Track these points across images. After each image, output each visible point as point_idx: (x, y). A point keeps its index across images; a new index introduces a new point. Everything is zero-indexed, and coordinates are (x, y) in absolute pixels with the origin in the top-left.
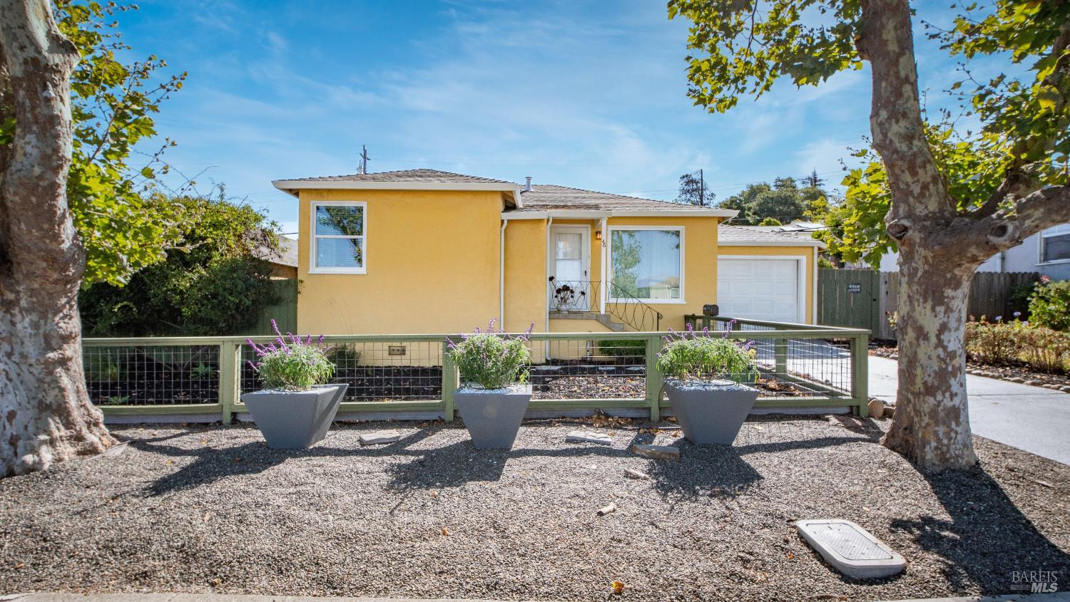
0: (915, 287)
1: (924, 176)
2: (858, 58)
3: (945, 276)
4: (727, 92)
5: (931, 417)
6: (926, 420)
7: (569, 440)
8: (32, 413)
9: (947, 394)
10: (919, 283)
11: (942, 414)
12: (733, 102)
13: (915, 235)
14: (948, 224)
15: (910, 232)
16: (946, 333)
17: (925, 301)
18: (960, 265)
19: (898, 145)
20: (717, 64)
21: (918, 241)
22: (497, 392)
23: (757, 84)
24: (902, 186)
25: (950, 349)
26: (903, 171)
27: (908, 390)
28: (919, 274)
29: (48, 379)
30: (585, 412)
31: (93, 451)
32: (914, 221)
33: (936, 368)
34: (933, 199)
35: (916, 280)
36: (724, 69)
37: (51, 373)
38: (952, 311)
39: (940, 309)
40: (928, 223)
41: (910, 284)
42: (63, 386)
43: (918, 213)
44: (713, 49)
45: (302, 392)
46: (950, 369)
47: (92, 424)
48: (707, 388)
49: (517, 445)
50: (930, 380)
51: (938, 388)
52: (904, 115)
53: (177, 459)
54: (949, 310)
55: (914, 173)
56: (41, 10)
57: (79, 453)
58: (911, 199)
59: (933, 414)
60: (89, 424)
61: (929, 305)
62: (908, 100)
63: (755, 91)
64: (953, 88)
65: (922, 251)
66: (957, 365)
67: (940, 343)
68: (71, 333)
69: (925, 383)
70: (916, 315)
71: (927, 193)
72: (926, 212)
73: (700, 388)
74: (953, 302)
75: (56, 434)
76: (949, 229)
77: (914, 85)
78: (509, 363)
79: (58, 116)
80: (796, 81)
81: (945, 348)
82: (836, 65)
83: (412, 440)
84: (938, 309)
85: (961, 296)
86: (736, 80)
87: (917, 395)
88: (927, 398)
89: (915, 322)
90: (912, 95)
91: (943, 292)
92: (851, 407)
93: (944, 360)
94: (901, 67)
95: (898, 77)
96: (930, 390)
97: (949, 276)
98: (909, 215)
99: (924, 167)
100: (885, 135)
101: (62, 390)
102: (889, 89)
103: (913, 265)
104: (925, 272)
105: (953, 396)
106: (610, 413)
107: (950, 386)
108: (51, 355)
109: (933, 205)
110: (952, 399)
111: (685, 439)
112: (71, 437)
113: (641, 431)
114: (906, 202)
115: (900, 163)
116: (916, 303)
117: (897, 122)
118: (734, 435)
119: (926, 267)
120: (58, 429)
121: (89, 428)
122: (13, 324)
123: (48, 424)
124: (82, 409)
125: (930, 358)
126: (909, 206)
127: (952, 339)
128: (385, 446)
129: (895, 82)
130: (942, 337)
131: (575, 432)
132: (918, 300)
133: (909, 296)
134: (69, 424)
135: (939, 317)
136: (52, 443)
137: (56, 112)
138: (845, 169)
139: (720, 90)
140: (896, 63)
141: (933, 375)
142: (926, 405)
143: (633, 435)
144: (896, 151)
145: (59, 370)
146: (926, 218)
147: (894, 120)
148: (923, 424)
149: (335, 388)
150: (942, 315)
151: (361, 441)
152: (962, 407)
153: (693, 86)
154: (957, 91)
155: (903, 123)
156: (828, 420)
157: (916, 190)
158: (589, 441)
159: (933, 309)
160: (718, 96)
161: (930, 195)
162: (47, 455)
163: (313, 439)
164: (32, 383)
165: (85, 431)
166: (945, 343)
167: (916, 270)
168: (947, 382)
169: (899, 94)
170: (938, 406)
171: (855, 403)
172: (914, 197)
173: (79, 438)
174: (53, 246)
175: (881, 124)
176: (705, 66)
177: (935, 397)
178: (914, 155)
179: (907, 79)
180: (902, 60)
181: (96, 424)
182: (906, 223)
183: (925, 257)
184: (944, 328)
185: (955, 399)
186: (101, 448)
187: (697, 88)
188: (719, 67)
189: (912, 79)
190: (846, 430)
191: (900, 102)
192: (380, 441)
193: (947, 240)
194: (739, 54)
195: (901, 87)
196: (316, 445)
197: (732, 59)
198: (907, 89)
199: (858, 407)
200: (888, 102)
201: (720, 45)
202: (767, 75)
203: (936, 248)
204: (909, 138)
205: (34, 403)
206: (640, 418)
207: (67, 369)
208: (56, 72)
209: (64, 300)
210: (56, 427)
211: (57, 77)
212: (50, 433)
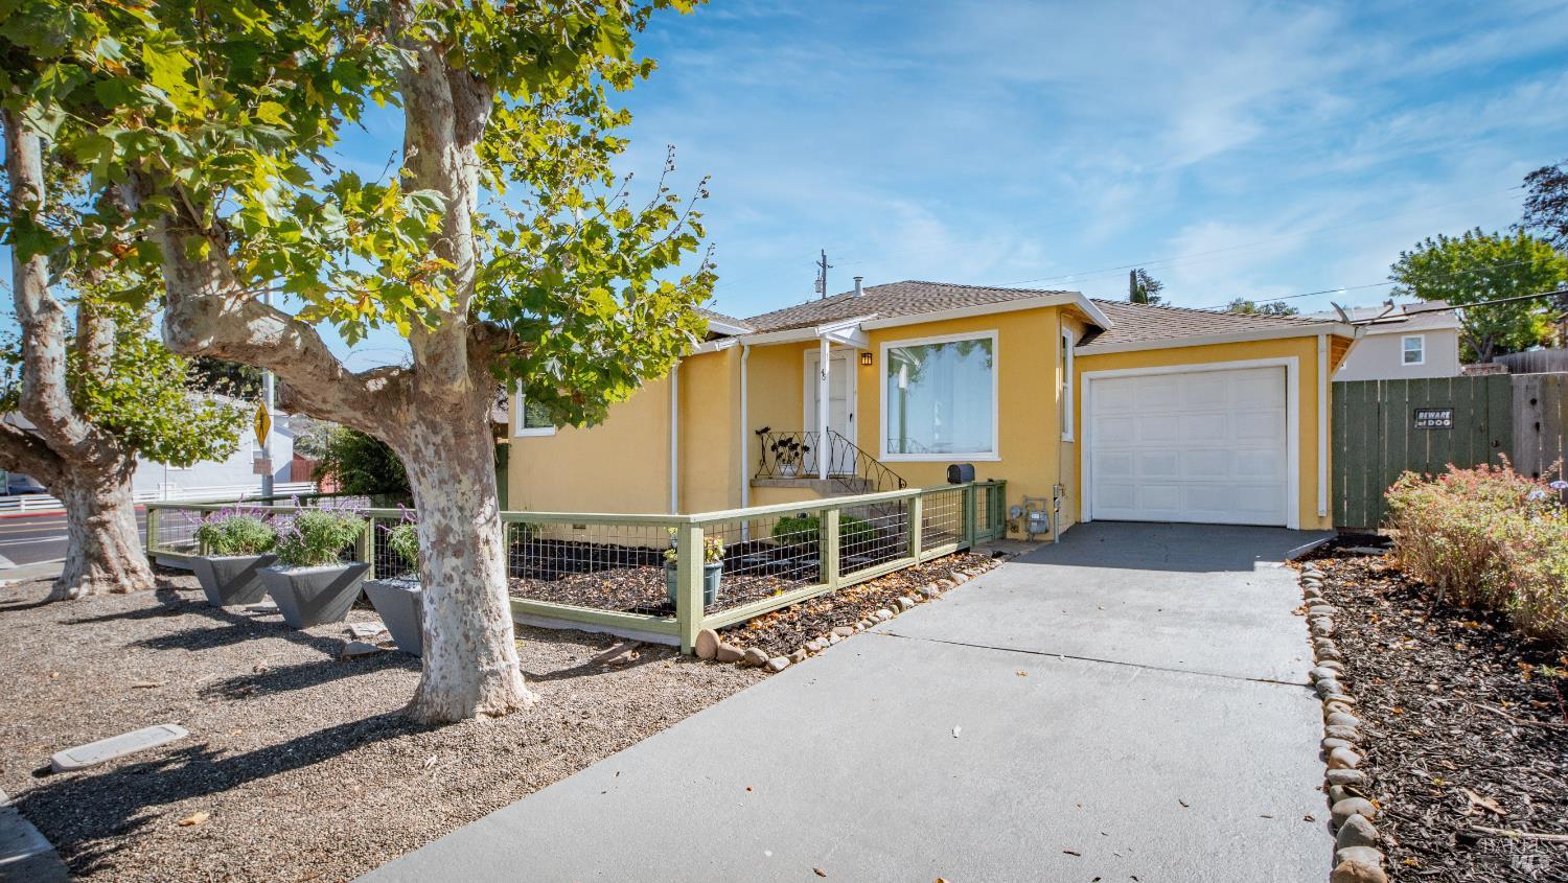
8: (80, 559)
29: (92, 536)
31: (122, 591)
37: (93, 532)
42: (102, 541)
47: (130, 571)
57: (112, 592)
60: (126, 571)
68: (107, 503)
75: (96, 575)
79: (40, 357)
101: (101, 544)
108: (92, 518)
112: (109, 579)
120: (98, 572)
121: (127, 573)
122: (73, 496)
123: (90, 568)
124: (123, 560)
134: (107, 570)
136: (92, 581)
137: (39, 354)
145: (99, 530)
162: (84, 590)
164: (82, 538)
165: (121, 576)
173: (115, 580)
181: (134, 572)
205: (83, 552)
207: (106, 530)
208: (38, 326)
209: (102, 479)
210: (97, 572)
211: (39, 331)
212: (91, 575)
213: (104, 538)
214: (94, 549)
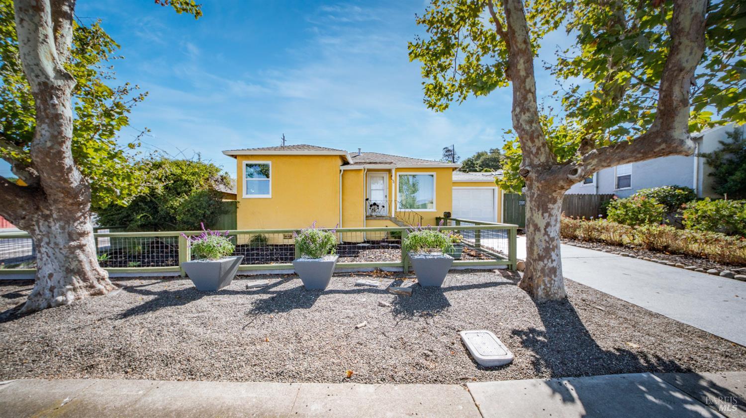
0: (533, 203)
1: (538, 143)
2: (506, 80)
3: (548, 197)
4: (444, 101)
5: (541, 273)
6: (539, 274)
7: (357, 285)
8: (62, 274)
9: (550, 260)
10: (535, 201)
11: (547, 271)
12: (447, 106)
13: (533, 175)
14: (550, 168)
15: (530, 173)
16: (549, 228)
17: (539, 210)
18: (555, 191)
19: (524, 126)
20: (436, 86)
21: (534, 178)
22: (317, 260)
23: (460, 96)
24: (527, 149)
25: (551, 236)
26: (527, 141)
27: (530, 258)
28: (535, 196)
29: (71, 256)
30: (370, 269)
31: (100, 293)
32: (532, 168)
33: (544, 247)
34: (543, 155)
35: (534, 199)
36: (440, 89)
37: (73, 253)
38: (552, 216)
39: (546, 215)
40: (540, 169)
41: (531, 201)
42: (80, 259)
43: (535, 163)
44: (435, 78)
45: (214, 261)
46: (551, 247)
47: (100, 279)
48: (427, 257)
49: (330, 287)
50: (541, 253)
51: (545, 257)
52: (528, 110)
53: (145, 297)
54: (550, 215)
55: (533, 142)
56: (49, 56)
57: (92, 295)
58: (532, 156)
59: (543, 270)
60: (98, 279)
61: (540, 212)
62: (530, 101)
63: (458, 100)
64: (554, 94)
65: (536, 183)
66: (555, 245)
67: (546, 233)
68: (85, 231)
69: (538, 254)
70: (534, 218)
71: (540, 152)
72: (539, 162)
73: (424, 257)
74: (552, 211)
75: (77, 285)
76: (550, 171)
77: (534, 94)
78: (323, 245)
79: (61, 115)
80: (475, 93)
81: (549, 236)
82: (494, 85)
83: (275, 285)
84: (545, 215)
85: (557, 207)
86: (447, 95)
87: (535, 260)
88: (539, 262)
89: (534, 221)
90: (532, 99)
91: (547, 206)
92: (508, 265)
93: (548, 242)
94: (527, 84)
95: (525, 90)
96: (541, 258)
97: (550, 197)
98: (531, 165)
99: (538, 138)
100: (518, 121)
101: (80, 262)
102: (521, 96)
103: (532, 191)
104: (538, 195)
105: (552, 261)
106: (383, 269)
107: (551, 256)
108: (72, 243)
109: (543, 159)
110: (552, 263)
111: (418, 283)
112: (87, 286)
113: (397, 279)
114: (529, 157)
115: (526, 136)
116: (534, 212)
117: (524, 114)
118: (441, 281)
119: (539, 192)
120: (79, 282)
121: (98, 281)
122: (50, 227)
123: (72, 280)
124: (94, 272)
125: (541, 241)
126: (531, 159)
127: (552, 231)
128: (259, 289)
129: (524, 92)
130: (547, 230)
131: (361, 280)
132: (535, 210)
133: (531, 208)
134: (85, 279)
135: (546, 219)
136: (74, 290)
137: (60, 112)
138: (504, 141)
139: (440, 99)
140: (524, 82)
141: (542, 250)
142: (539, 266)
143: (392, 281)
144: (523, 130)
145: (78, 251)
146: (539, 165)
147: (522, 113)
148: (538, 276)
149: (234, 258)
150: (547, 218)
151: (247, 287)
152: (557, 267)
153: (427, 98)
154: (555, 96)
155: (527, 114)
156: (495, 272)
157: (534, 150)
158: (367, 285)
159: (542, 215)
160: (438, 103)
161: (542, 153)
162: (71, 297)
163: (222, 285)
164: (62, 258)
165: (96, 283)
166: (549, 233)
167: (534, 193)
168: (550, 254)
169: (525, 99)
170: (545, 266)
171: (510, 263)
172: (533, 154)
173: (92, 287)
174: (66, 185)
175: (516, 115)
176: (431, 87)
177: (543, 262)
178: (533, 132)
179: (530, 90)
180: (528, 80)
181: (103, 279)
182: (528, 168)
183: (538, 187)
184: (548, 225)
185: (554, 263)
186: (105, 291)
187: (429, 99)
188: (438, 89)
189: (533, 90)
190: (503, 278)
191: (526, 103)
192: (257, 286)
193: (548, 177)
194: (449, 80)
195: (527, 95)
196: (223, 289)
197: (445, 84)
198: (530, 96)
199: (512, 265)
200: (520, 103)
201: (439, 76)
202: (464, 92)
203: (542, 182)
204: (530, 122)
205: (64, 269)
206: (399, 272)
207: (83, 251)
208: (58, 90)
209: (79, 214)
210: (77, 281)
211: (59, 93)
212: (73, 285)
213: (82, 257)
214: (74, 265)
